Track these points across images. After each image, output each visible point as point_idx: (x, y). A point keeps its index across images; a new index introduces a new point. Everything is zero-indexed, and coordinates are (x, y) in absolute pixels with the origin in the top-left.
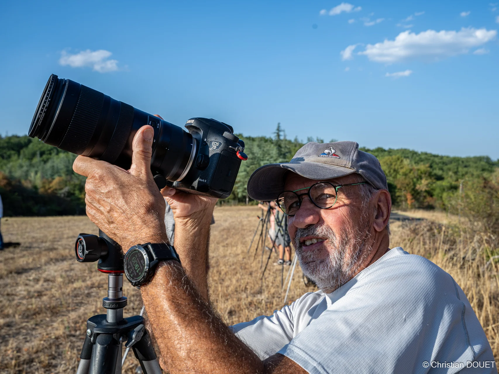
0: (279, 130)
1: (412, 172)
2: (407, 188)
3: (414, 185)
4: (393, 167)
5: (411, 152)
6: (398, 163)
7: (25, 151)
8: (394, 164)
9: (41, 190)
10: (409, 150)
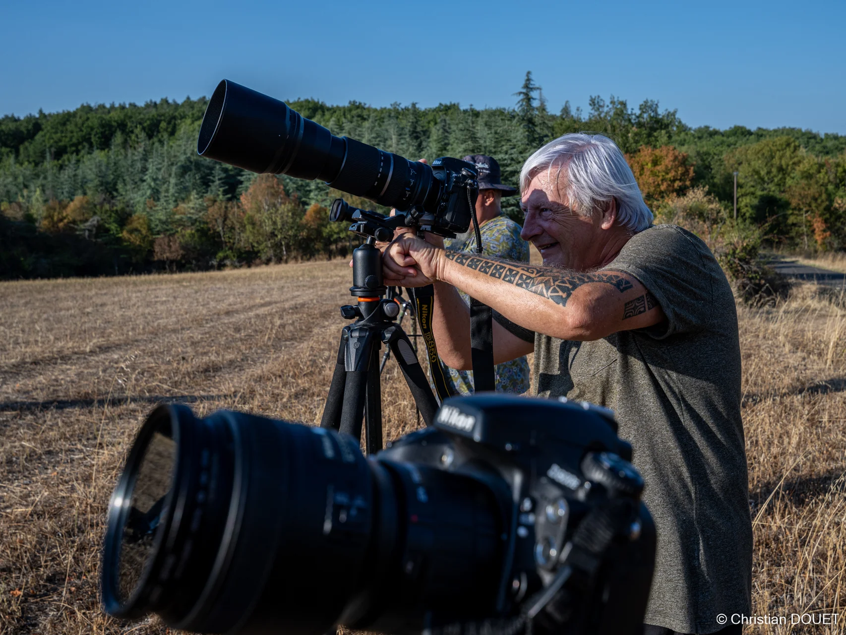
0: (528, 86)
1: (823, 171)
2: (814, 205)
3: (830, 198)
4: (776, 161)
5: (803, 134)
6: (788, 153)
7: (29, 148)
8: (778, 154)
9: (43, 224)
10: (800, 130)
